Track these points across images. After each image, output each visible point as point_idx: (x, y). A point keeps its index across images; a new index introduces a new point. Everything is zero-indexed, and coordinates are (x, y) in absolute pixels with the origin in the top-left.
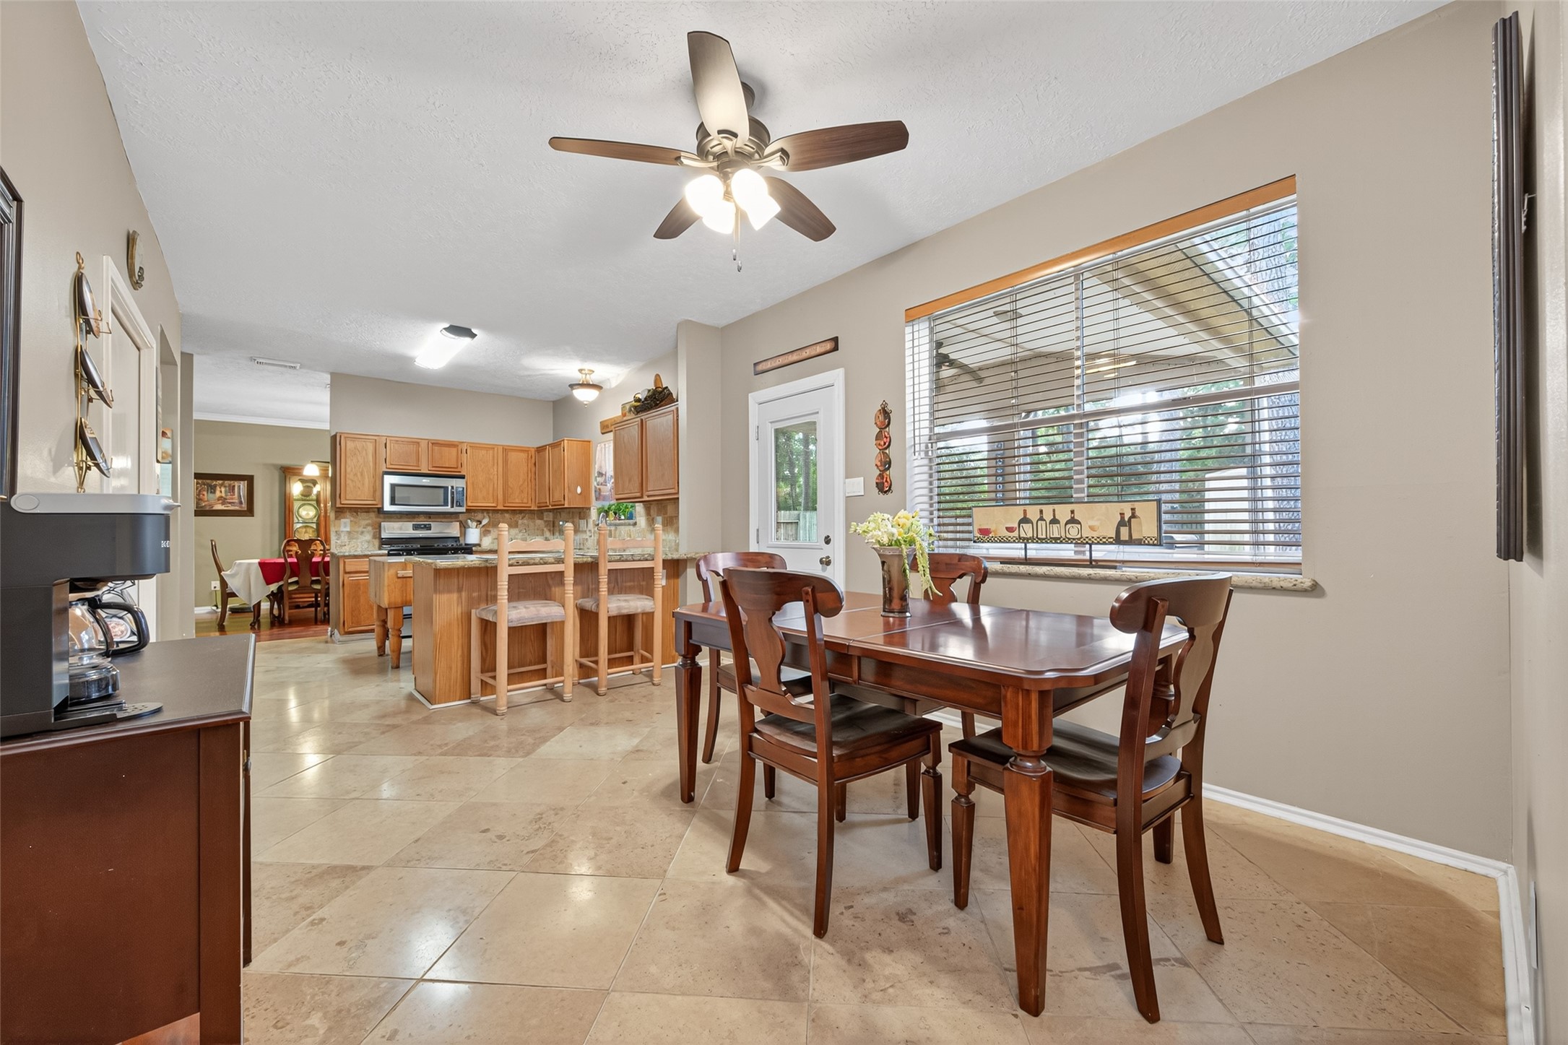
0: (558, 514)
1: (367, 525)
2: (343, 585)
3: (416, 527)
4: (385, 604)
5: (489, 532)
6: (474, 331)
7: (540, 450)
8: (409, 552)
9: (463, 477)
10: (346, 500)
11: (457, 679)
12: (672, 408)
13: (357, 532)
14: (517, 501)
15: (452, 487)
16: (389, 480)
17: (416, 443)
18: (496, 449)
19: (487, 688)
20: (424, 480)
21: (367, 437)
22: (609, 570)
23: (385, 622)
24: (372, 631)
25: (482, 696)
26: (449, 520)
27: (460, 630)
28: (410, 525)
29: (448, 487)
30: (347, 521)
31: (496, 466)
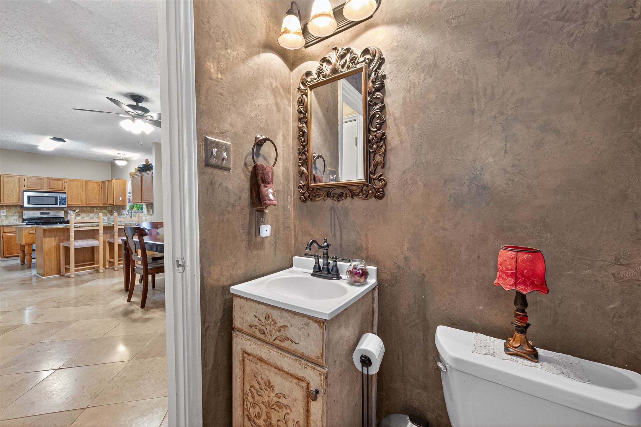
0: (114, 208)
1: (16, 212)
2: (3, 237)
3: (41, 213)
4: (23, 243)
5: (80, 215)
6: (65, 140)
7: (104, 182)
8: (37, 224)
9: (65, 193)
10: (4, 202)
11: (54, 267)
12: (151, 172)
13: (10, 215)
14: (93, 202)
15: (60, 197)
16: (26, 194)
17: (41, 179)
18: (82, 182)
19: (67, 270)
20: (45, 194)
21: (14, 176)
22: (118, 229)
23: (24, 251)
24: (18, 256)
25: (66, 273)
26: (58, 210)
27: (56, 250)
28: (38, 212)
29: (57, 197)
30: (5, 211)
31: (82, 189)
